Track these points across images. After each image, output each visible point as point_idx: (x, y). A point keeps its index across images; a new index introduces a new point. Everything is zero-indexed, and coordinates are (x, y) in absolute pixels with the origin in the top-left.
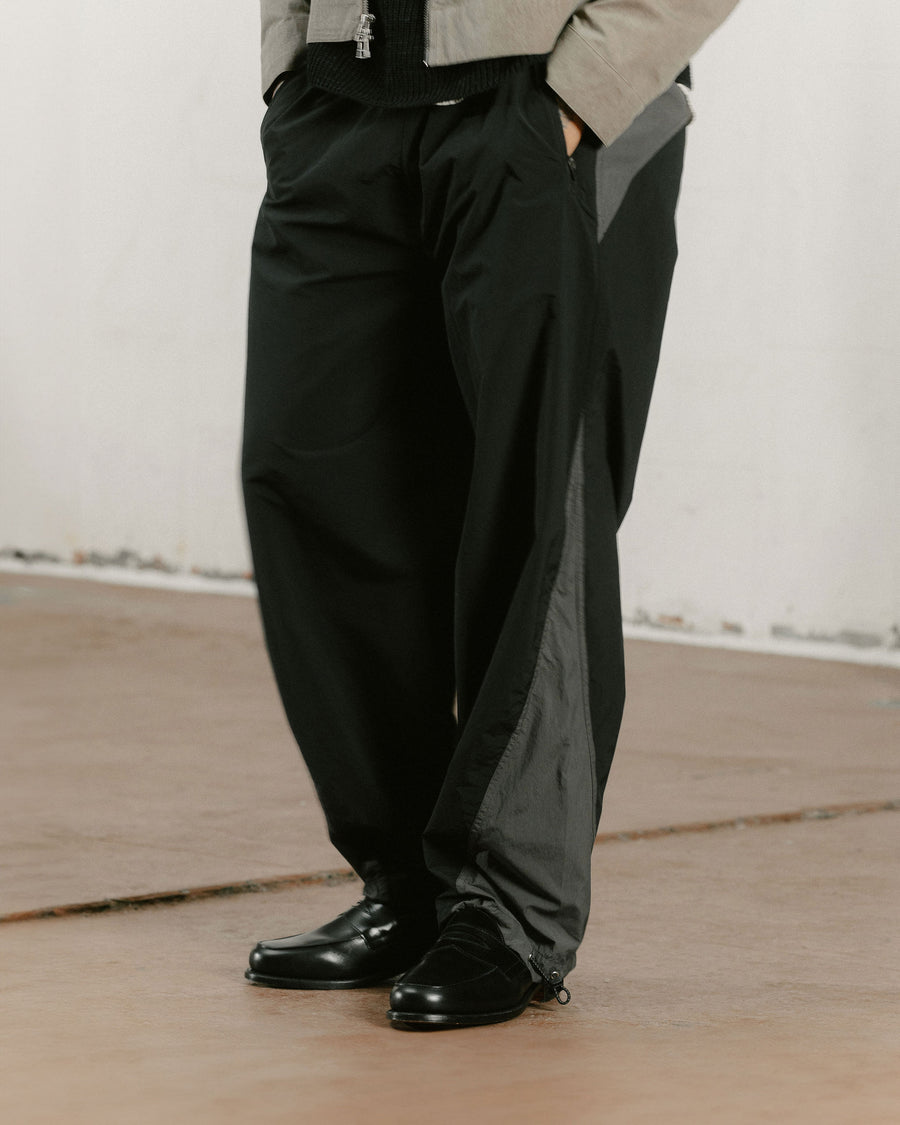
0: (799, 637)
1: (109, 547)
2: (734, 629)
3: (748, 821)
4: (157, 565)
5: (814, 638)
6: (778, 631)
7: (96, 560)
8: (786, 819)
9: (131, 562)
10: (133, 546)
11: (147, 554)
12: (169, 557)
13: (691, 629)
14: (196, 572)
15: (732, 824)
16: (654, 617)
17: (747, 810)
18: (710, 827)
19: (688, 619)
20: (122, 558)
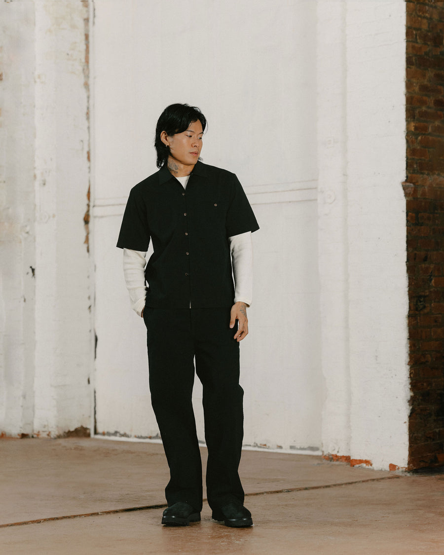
0: (298, 449)
1: (112, 431)
2: (280, 447)
3: (267, 493)
4: (125, 435)
5: (301, 449)
6: (292, 447)
7: (109, 434)
8: (277, 492)
9: (118, 435)
10: (118, 430)
11: (122, 432)
12: (128, 433)
13: (269, 448)
14: (136, 437)
15: (263, 493)
16: (259, 445)
17: (267, 490)
18: (257, 494)
19: (268, 445)
20: (116, 433)
